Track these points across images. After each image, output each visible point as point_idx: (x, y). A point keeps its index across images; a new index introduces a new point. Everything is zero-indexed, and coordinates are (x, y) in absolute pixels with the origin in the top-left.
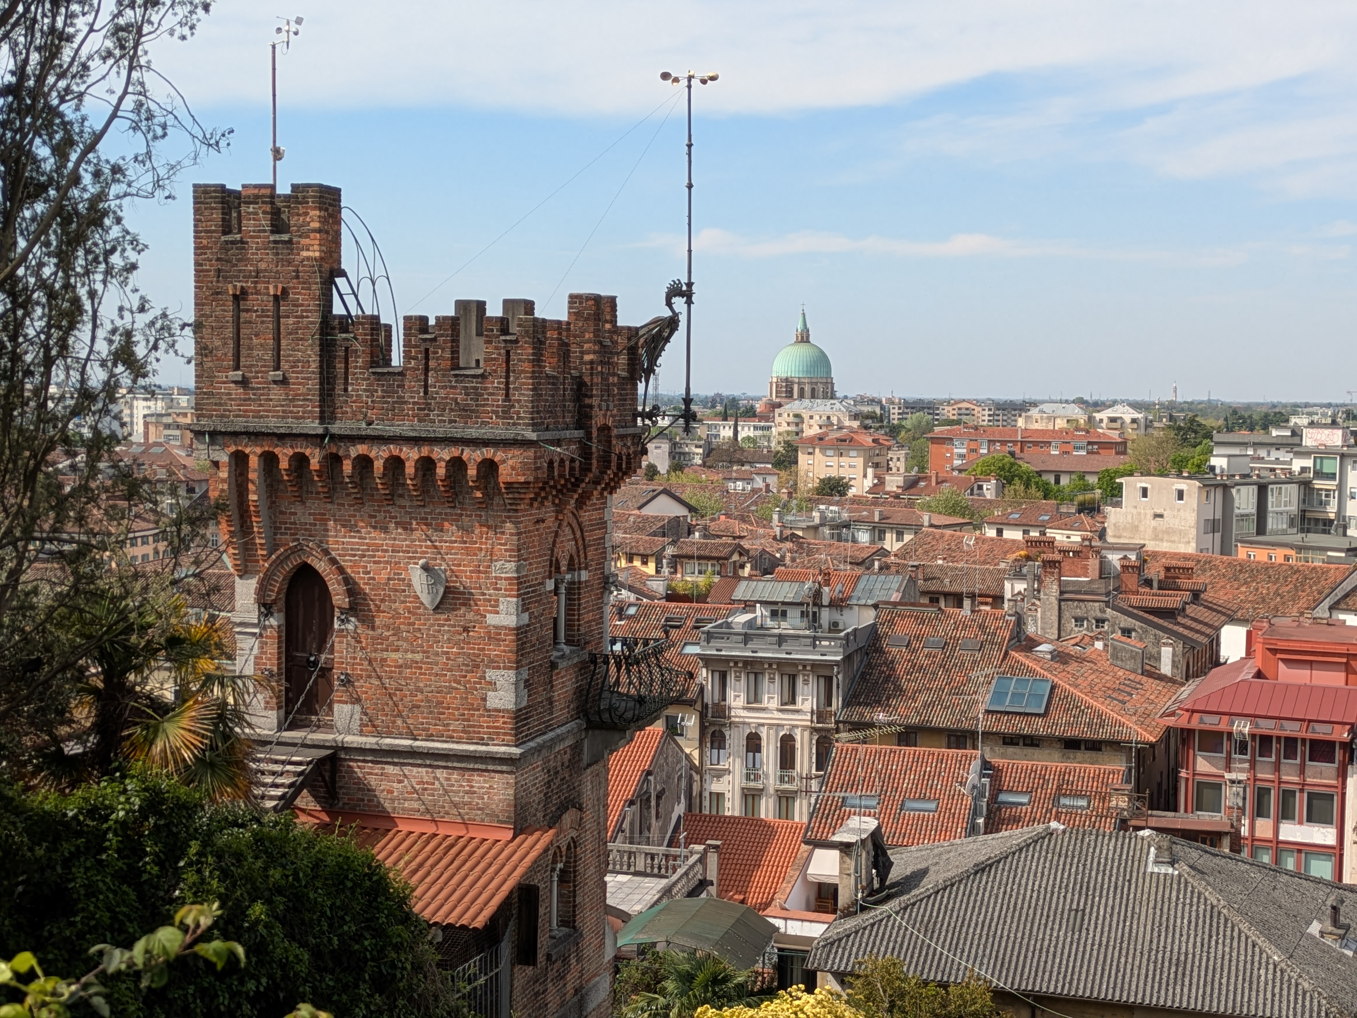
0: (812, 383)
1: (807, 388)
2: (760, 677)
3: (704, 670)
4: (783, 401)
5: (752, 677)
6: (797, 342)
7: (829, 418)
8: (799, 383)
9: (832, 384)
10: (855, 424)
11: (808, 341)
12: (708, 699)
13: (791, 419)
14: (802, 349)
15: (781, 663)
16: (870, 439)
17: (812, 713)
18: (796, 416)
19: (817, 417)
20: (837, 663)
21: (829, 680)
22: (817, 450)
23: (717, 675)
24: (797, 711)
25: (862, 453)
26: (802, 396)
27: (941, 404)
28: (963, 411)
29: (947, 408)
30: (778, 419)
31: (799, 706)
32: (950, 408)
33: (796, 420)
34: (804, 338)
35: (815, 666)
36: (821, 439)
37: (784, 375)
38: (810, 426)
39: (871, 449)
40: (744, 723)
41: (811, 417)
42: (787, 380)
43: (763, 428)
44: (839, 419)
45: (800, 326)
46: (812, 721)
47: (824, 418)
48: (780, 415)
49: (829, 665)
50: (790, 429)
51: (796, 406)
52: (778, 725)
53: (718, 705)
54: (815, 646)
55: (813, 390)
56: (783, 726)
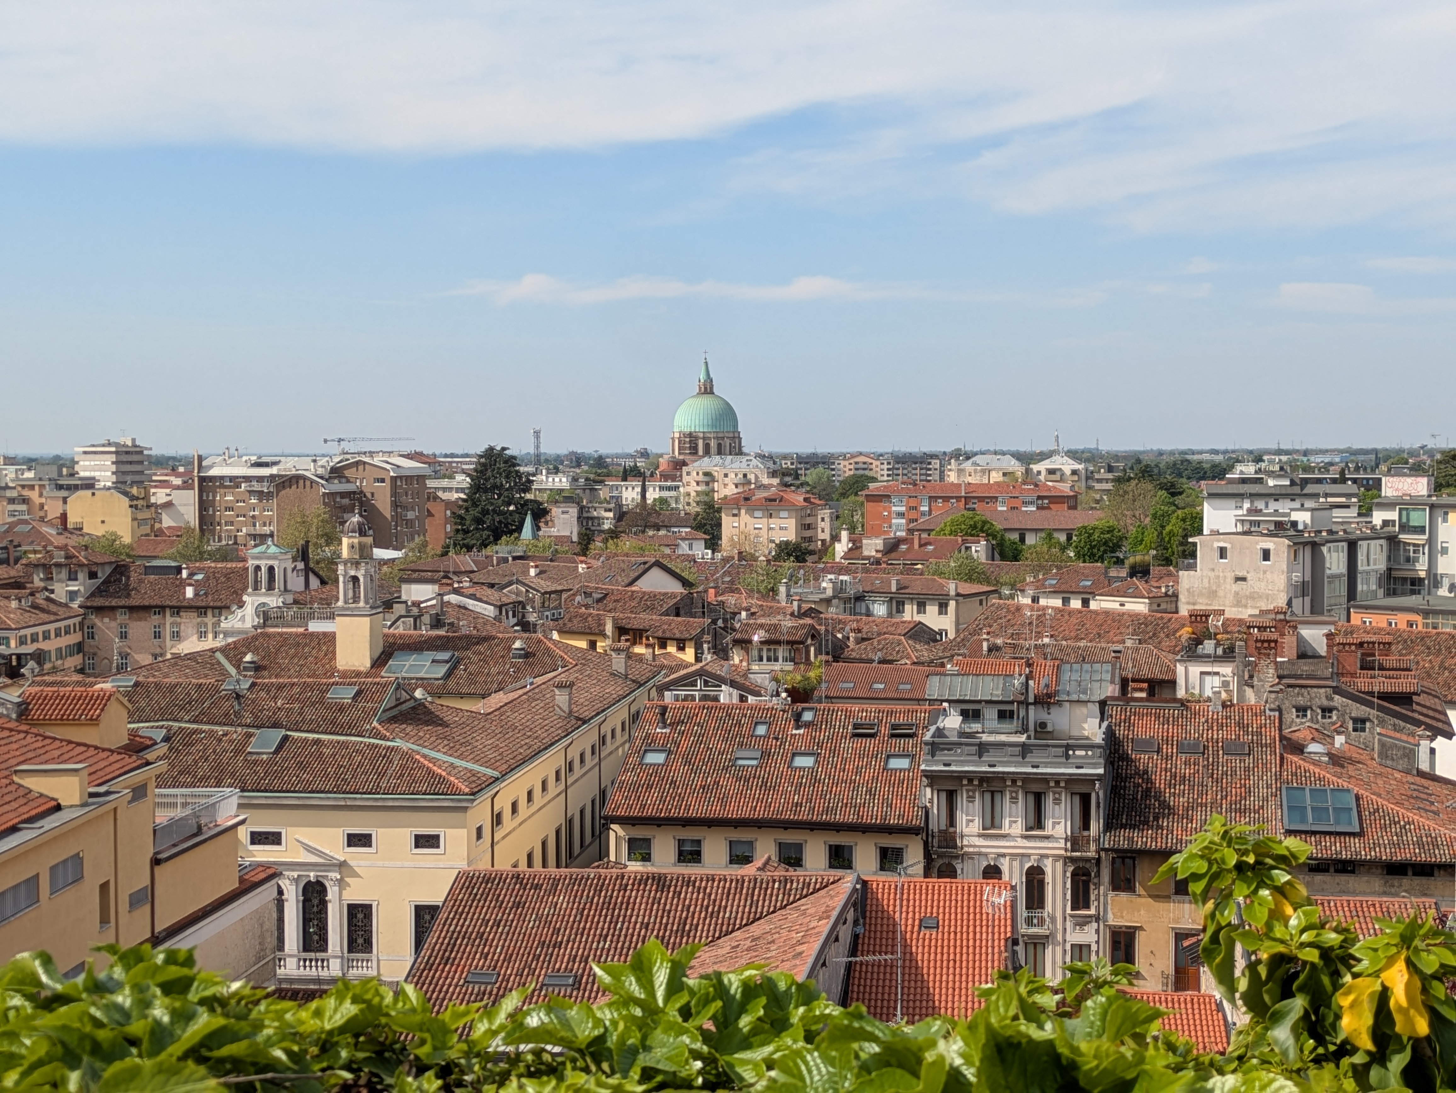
0: (717, 438)
1: (713, 444)
2: (998, 797)
3: (928, 790)
4: (687, 458)
5: (988, 796)
6: (700, 393)
7: (745, 476)
8: (704, 438)
9: (740, 439)
10: (775, 481)
11: (712, 393)
12: (933, 826)
13: (701, 478)
14: (706, 401)
15: (1027, 779)
16: (801, 499)
17: (1066, 840)
18: (706, 474)
19: (733, 476)
20: (1099, 778)
21: (1086, 798)
22: (743, 512)
23: (943, 796)
24: (1047, 837)
25: (794, 514)
26: (707, 452)
27: (837, 458)
28: (861, 466)
29: (843, 463)
30: (686, 479)
31: (1048, 831)
32: (846, 463)
33: (706, 479)
34: (707, 389)
35: (1071, 781)
36: (747, 499)
37: (687, 430)
38: (725, 485)
39: (803, 508)
40: (980, 854)
41: (726, 475)
42: (690, 435)
43: (669, 489)
44: (757, 477)
45: (702, 377)
46: (1066, 850)
47: (741, 476)
48: (688, 474)
49: (1090, 780)
50: (699, 489)
51: (706, 464)
52: (1023, 855)
53: (945, 832)
54: (1068, 757)
55: (719, 445)
56: (1029, 856)
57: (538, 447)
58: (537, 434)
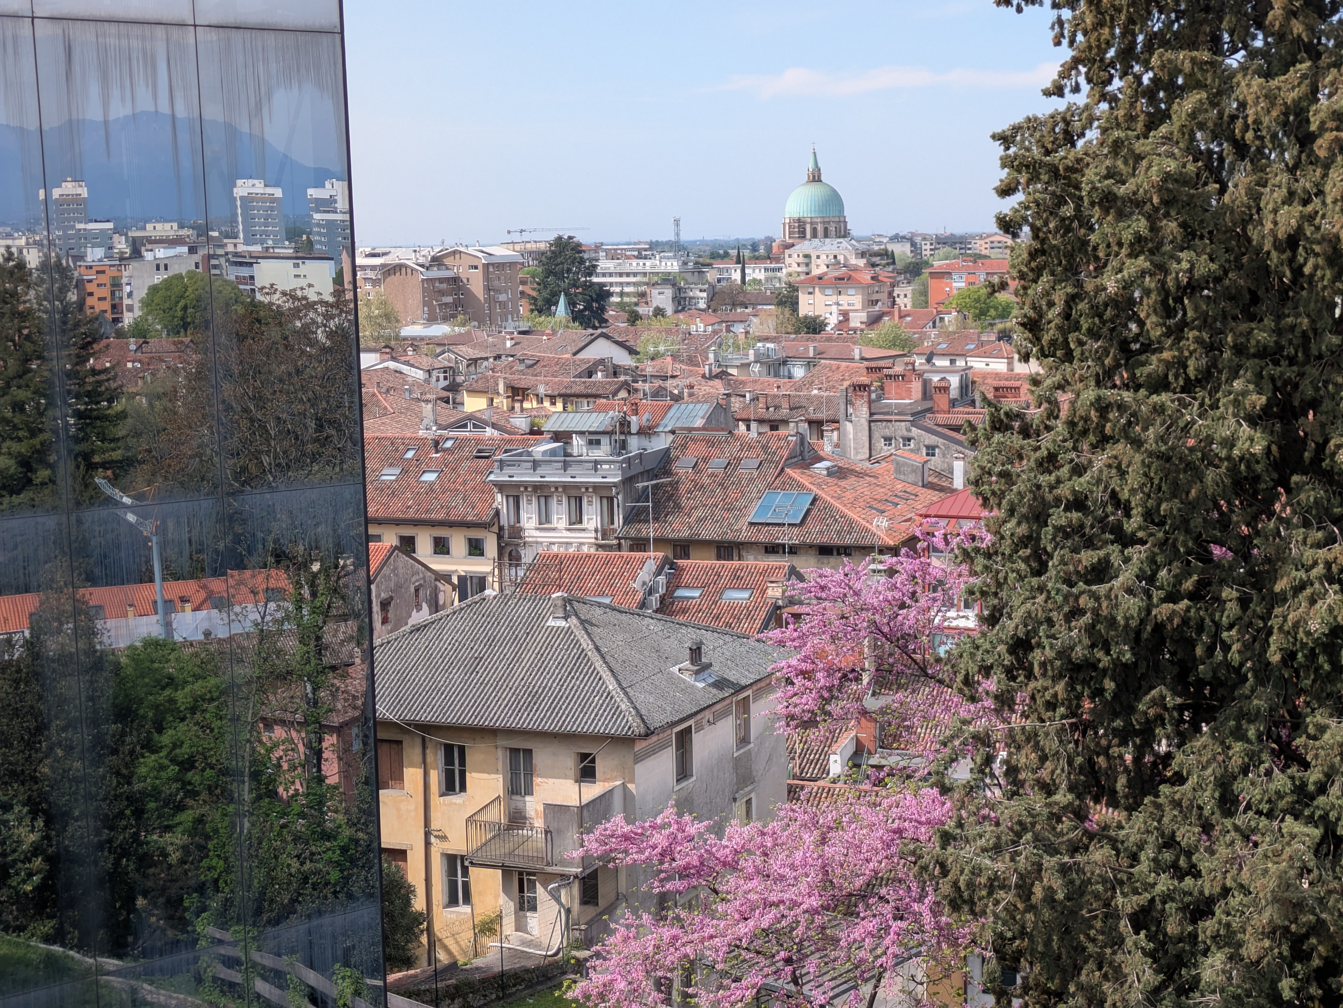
0: (824, 222)
1: (820, 228)
2: (550, 500)
3: (499, 496)
4: (795, 241)
5: (543, 500)
6: (809, 182)
7: (835, 257)
8: (811, 223)
9: (845, 222)
10: (862, 262)
11: (820, 180)
12: (504, 521)
13: (801, 260)
14: (815, 189)
15: (566, 487)
16: (869, 277)
17: (596, 531)
18: (807, 256)
19: (823, 257)
20: (615, 485)
21: (611, 500)
22: (817, 290)
23: (511, 499)
24: (584, 530)
25: (860, 291)
26: (814, 235)
27: (974, 238)
28: (996, 244)
29: (979, 242)
30: (788, 261)
31: (585, 525)
32: (982, 242)
33: (806, 260)
34: (816, 178)
35: (597, 488)
36: (820, 278)
37: (796, 216)
38: (818, 266)
39: (869, 286)
40: (537, 543)
41: (818, 257)
42: (799, 220)
43: (773, 270)
44: (845, 257)
45: (811, 166)
46: (596, 539)
47: (831, 257)
48: (790, 256)
49: (608, 486)
50: (799, 269)
51: (805, 246)
52: (567, 543)
53: (513, 527)
54: (596, 470)
55: (826, 230)
56: (571, 543)
57: (678, 234)
58: (677, 222)
